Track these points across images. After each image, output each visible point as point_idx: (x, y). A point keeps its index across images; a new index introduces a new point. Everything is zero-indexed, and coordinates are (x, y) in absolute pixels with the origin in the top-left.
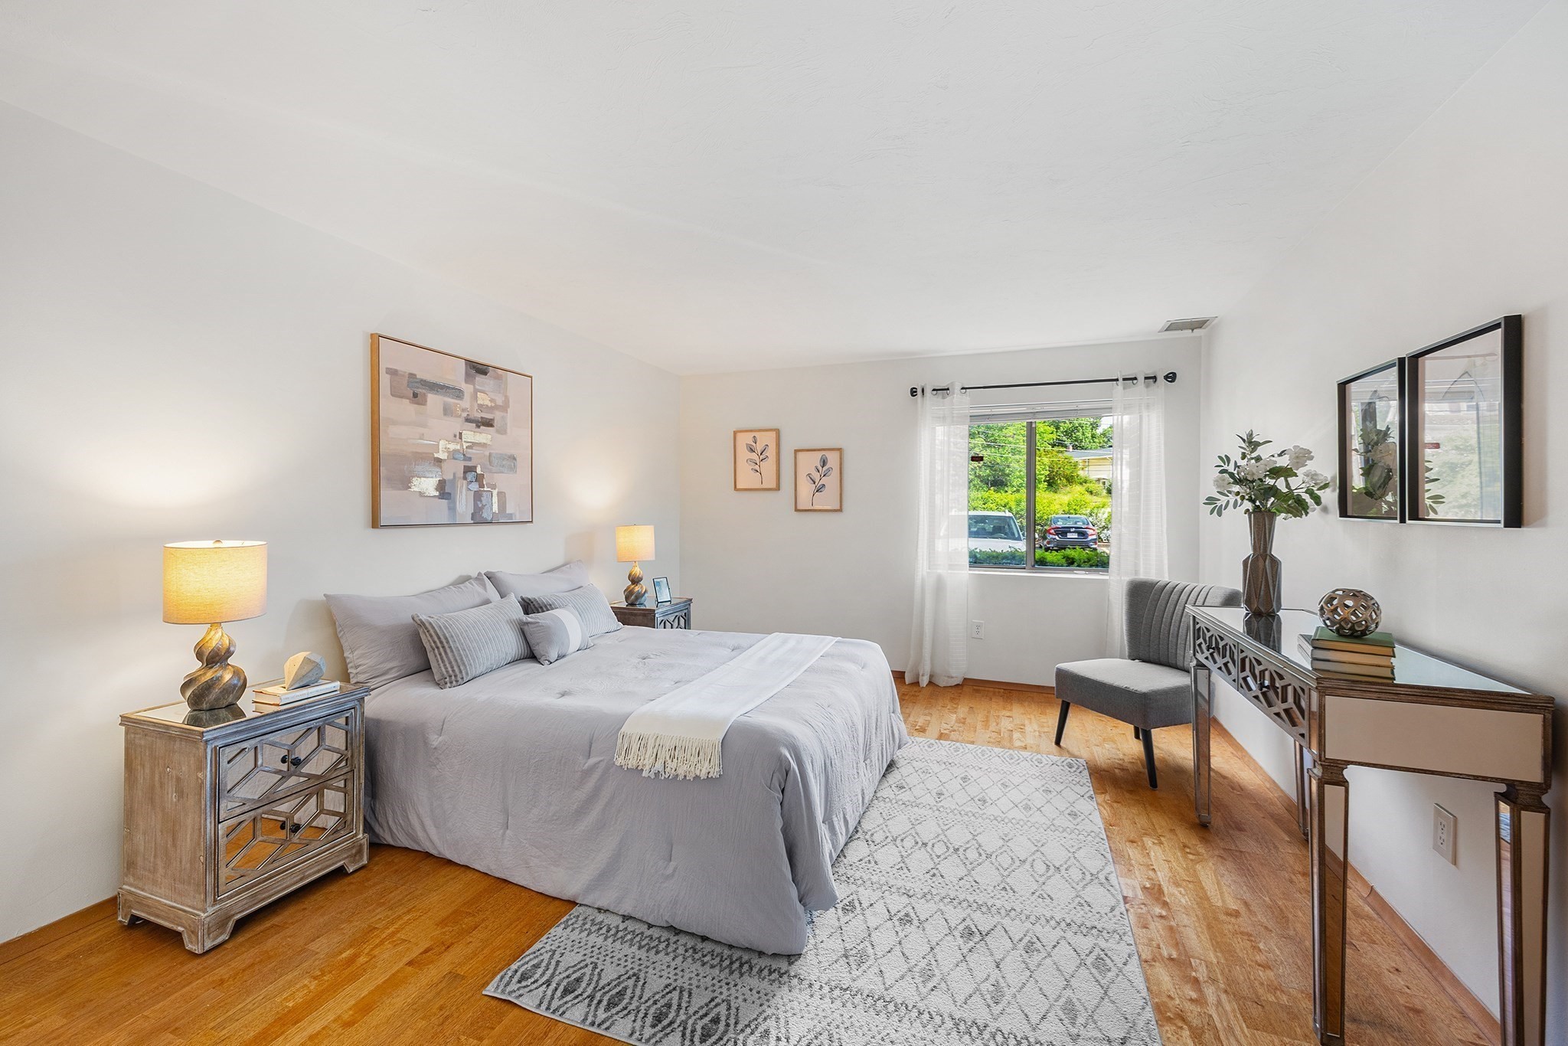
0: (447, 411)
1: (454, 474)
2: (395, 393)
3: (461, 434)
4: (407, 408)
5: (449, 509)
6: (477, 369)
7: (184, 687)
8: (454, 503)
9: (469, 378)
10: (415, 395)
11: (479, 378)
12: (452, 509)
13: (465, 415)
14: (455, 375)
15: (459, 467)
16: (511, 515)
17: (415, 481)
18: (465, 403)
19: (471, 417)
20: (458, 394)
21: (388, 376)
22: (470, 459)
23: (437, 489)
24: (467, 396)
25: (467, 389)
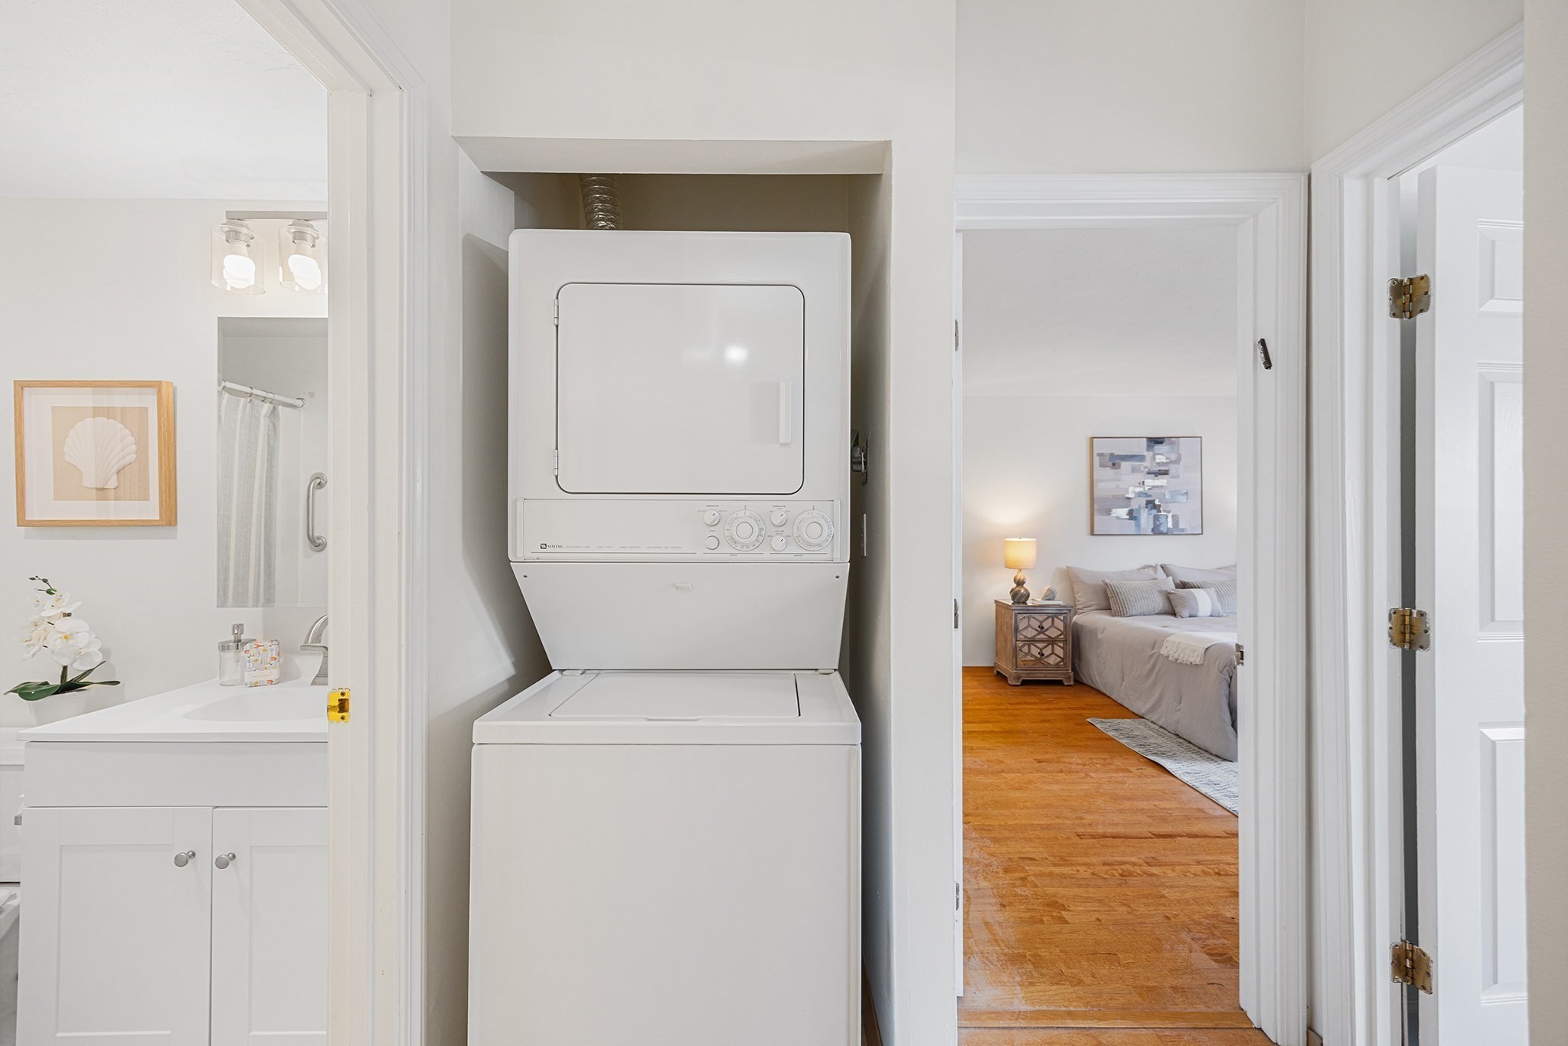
0: (1134, 470)
1: (1139, 506)
2: (1102, 465)
3: (1143, 482)
4: (1109, 472)
5: (1136, 525)
6: (1155, 441)
7: (1011, 592)
8: (1139, 522)
9: (1149, 448)
10: (1114, 464)
11: (1158, 447)
12: (1138, 526)
13: (1147, 470)
14: (1141, 447)
15: (1143, 501)
16: (1183, 530)
17: (1114, 510)
18: (1147, 463)
19: (1152, 470)
20: (1141, 458)
21: (1098, 457)
22: (1150, 496)
23: (1127, 515)
24: (1148, 459)
25: (1148, 455)
